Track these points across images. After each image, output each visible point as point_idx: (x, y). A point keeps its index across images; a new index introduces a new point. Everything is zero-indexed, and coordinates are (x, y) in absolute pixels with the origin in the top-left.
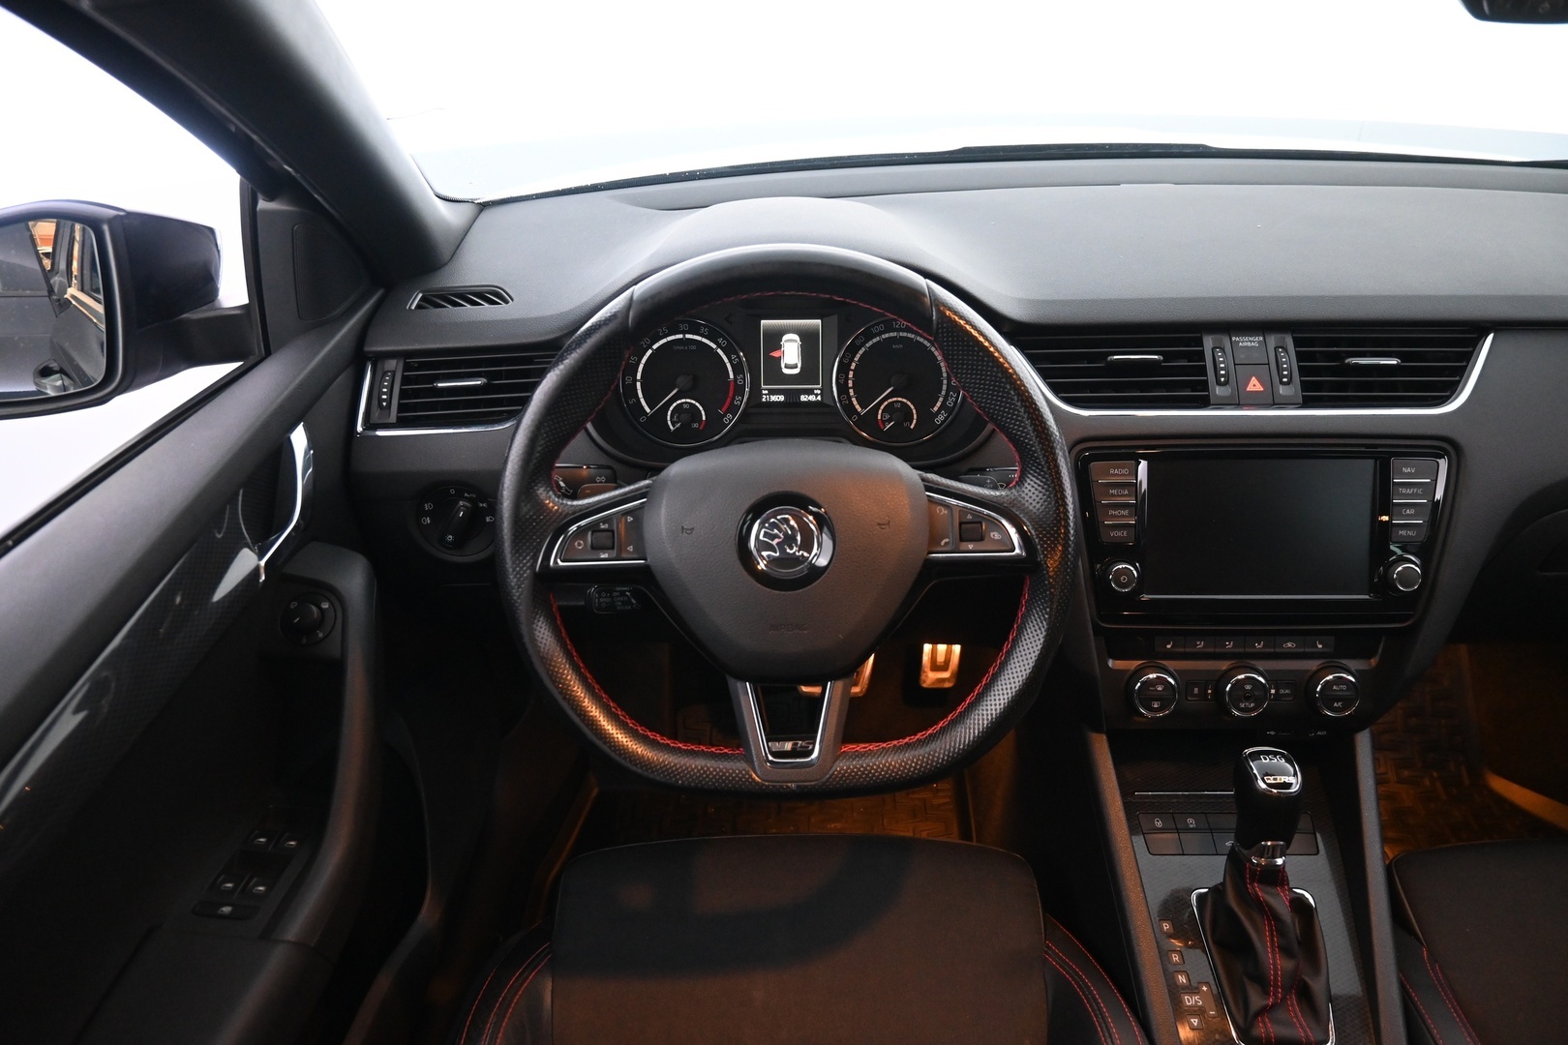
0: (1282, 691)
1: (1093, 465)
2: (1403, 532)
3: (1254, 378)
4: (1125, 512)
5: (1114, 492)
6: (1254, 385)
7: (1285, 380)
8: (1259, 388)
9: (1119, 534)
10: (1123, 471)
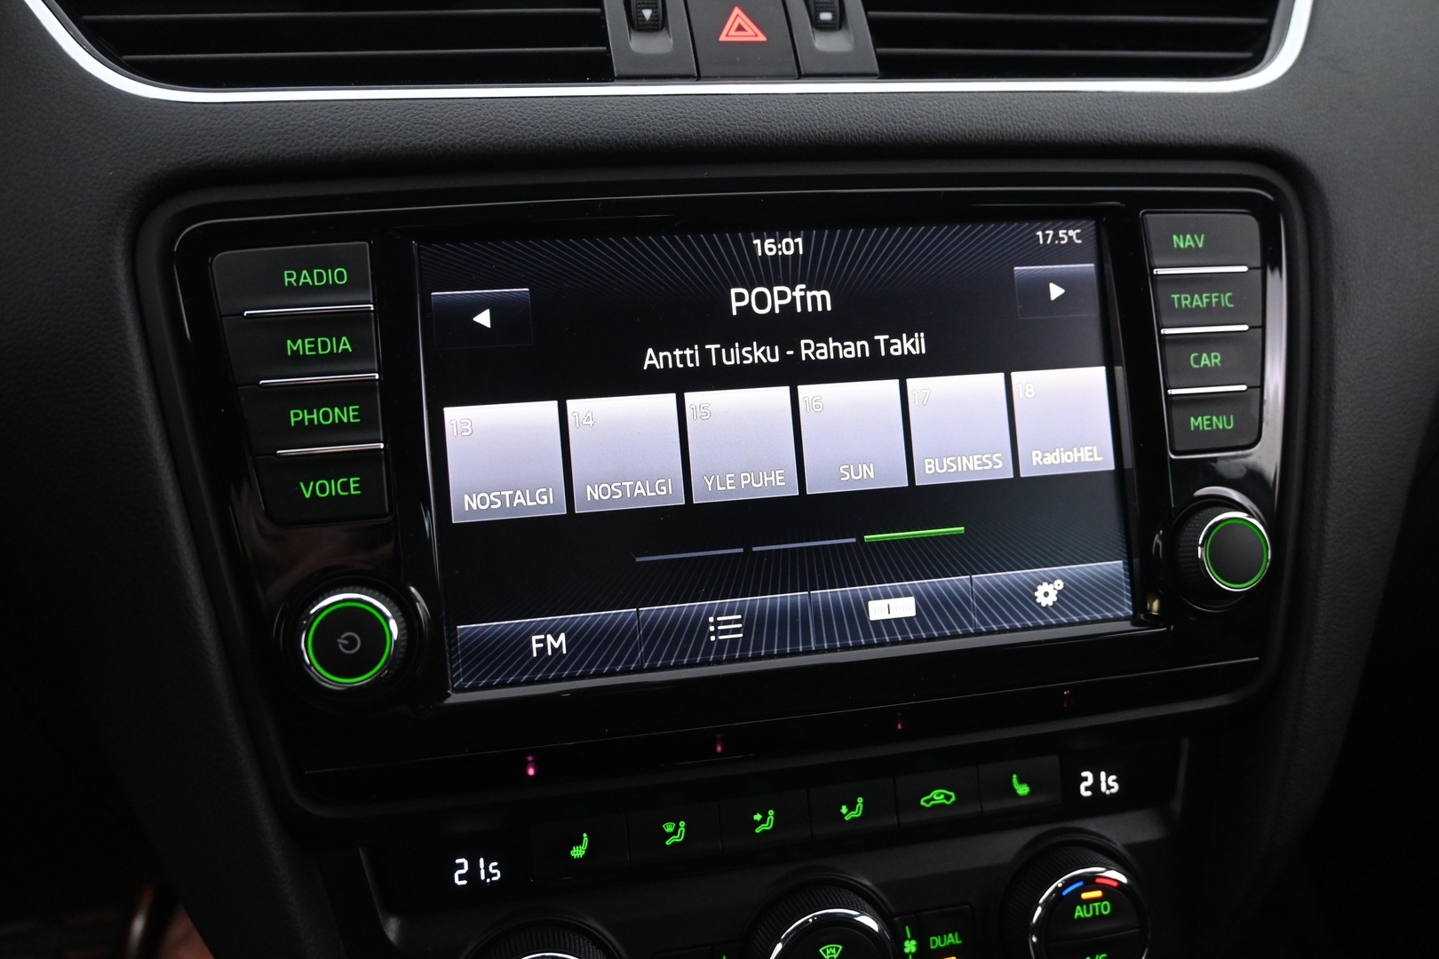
0: (937, 942)
1: (222, 260)
2: (1198, 422)
3: (737, 11)
4: (349, 414)
5: (302, 346)
6: (739, 28)
7: (826, 16)
8: (753, 34)
9: (333, 488)
10: (331, 276)
